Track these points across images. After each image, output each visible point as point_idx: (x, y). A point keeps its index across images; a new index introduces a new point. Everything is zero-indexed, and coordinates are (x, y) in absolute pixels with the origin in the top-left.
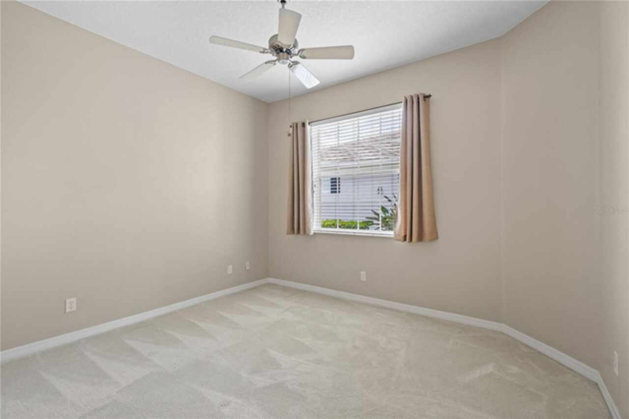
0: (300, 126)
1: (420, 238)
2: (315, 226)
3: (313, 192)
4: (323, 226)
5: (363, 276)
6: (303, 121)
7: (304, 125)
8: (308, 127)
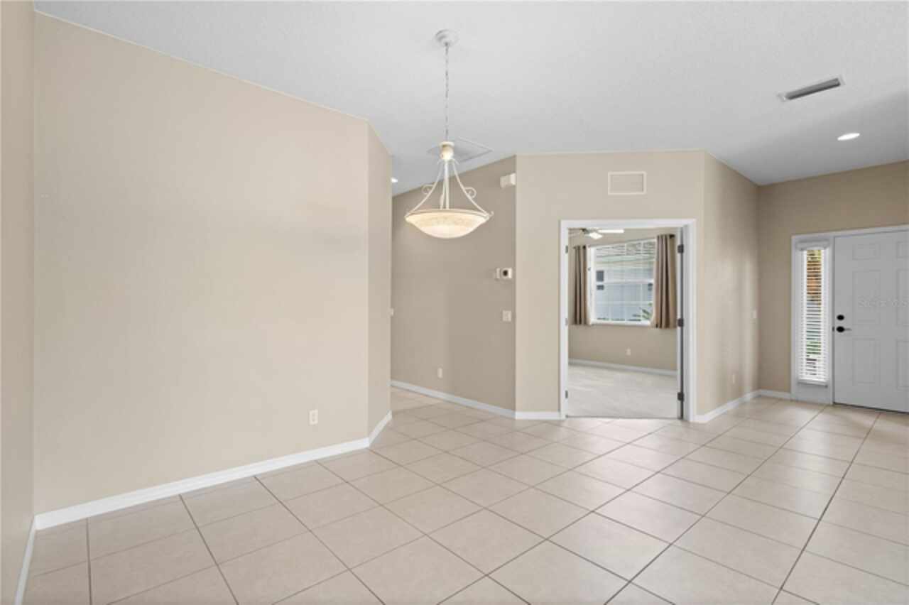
0: (581, 248)
1: (667, 325)
2: (593, 318)
3: (591, 295)
4: (599, 319)
5: (629, 352)
6: (584, 244)
7: (584, 247)
8: (588, 250)
